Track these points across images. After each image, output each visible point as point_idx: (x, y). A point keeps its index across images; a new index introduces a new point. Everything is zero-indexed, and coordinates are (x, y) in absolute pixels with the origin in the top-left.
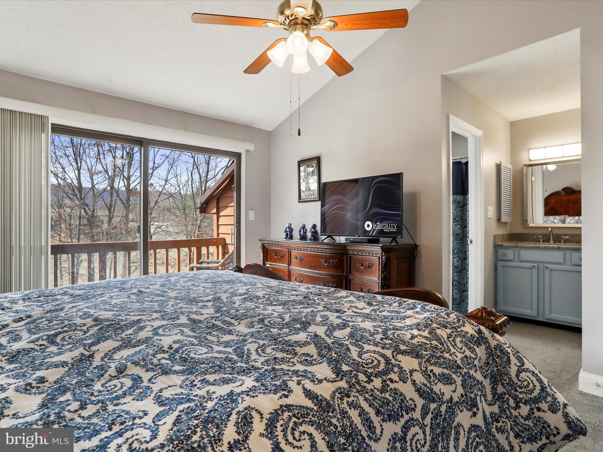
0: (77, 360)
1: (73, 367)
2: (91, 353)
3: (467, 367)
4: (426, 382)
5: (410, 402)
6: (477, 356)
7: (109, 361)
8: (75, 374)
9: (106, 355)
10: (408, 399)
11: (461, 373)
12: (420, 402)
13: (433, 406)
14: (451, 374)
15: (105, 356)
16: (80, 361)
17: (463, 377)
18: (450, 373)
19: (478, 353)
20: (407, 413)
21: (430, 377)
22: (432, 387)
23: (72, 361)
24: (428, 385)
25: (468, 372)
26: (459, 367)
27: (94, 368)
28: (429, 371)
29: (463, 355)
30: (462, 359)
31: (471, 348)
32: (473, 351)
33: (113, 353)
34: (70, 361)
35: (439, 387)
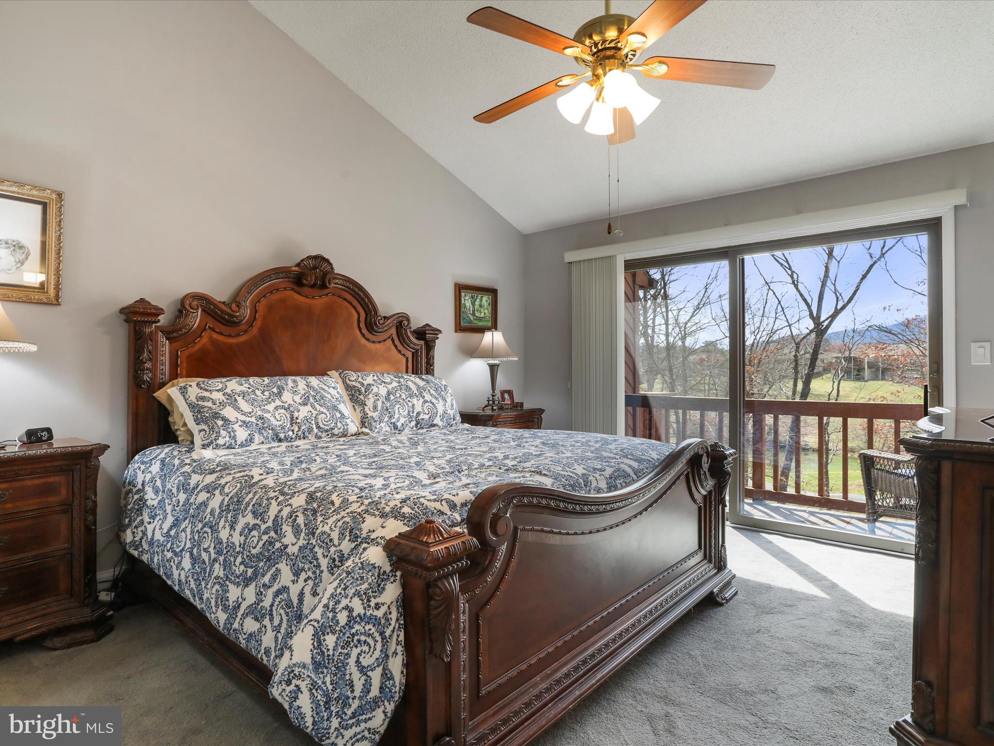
3: (319, 541)
4: (284, 517)
5: (267, 517)
6: (339, 546)
10: (268, 514)
11: (309, 540)
12: (270, 523)
13: (272, 534)
14: (303, 532)
17: (308, 544)
18: (304, 530)
19: (342, 544)
20: (260, 521)
21: (290, 518)
22: (284, 524)
24: (284, 520)
25: (315, 545)
26: (313, 534)
28: (295, 514)
29: (329, 532)
30: (323, 533)
31: (343, 535)
32: (342, 536)
35: (287, 529)
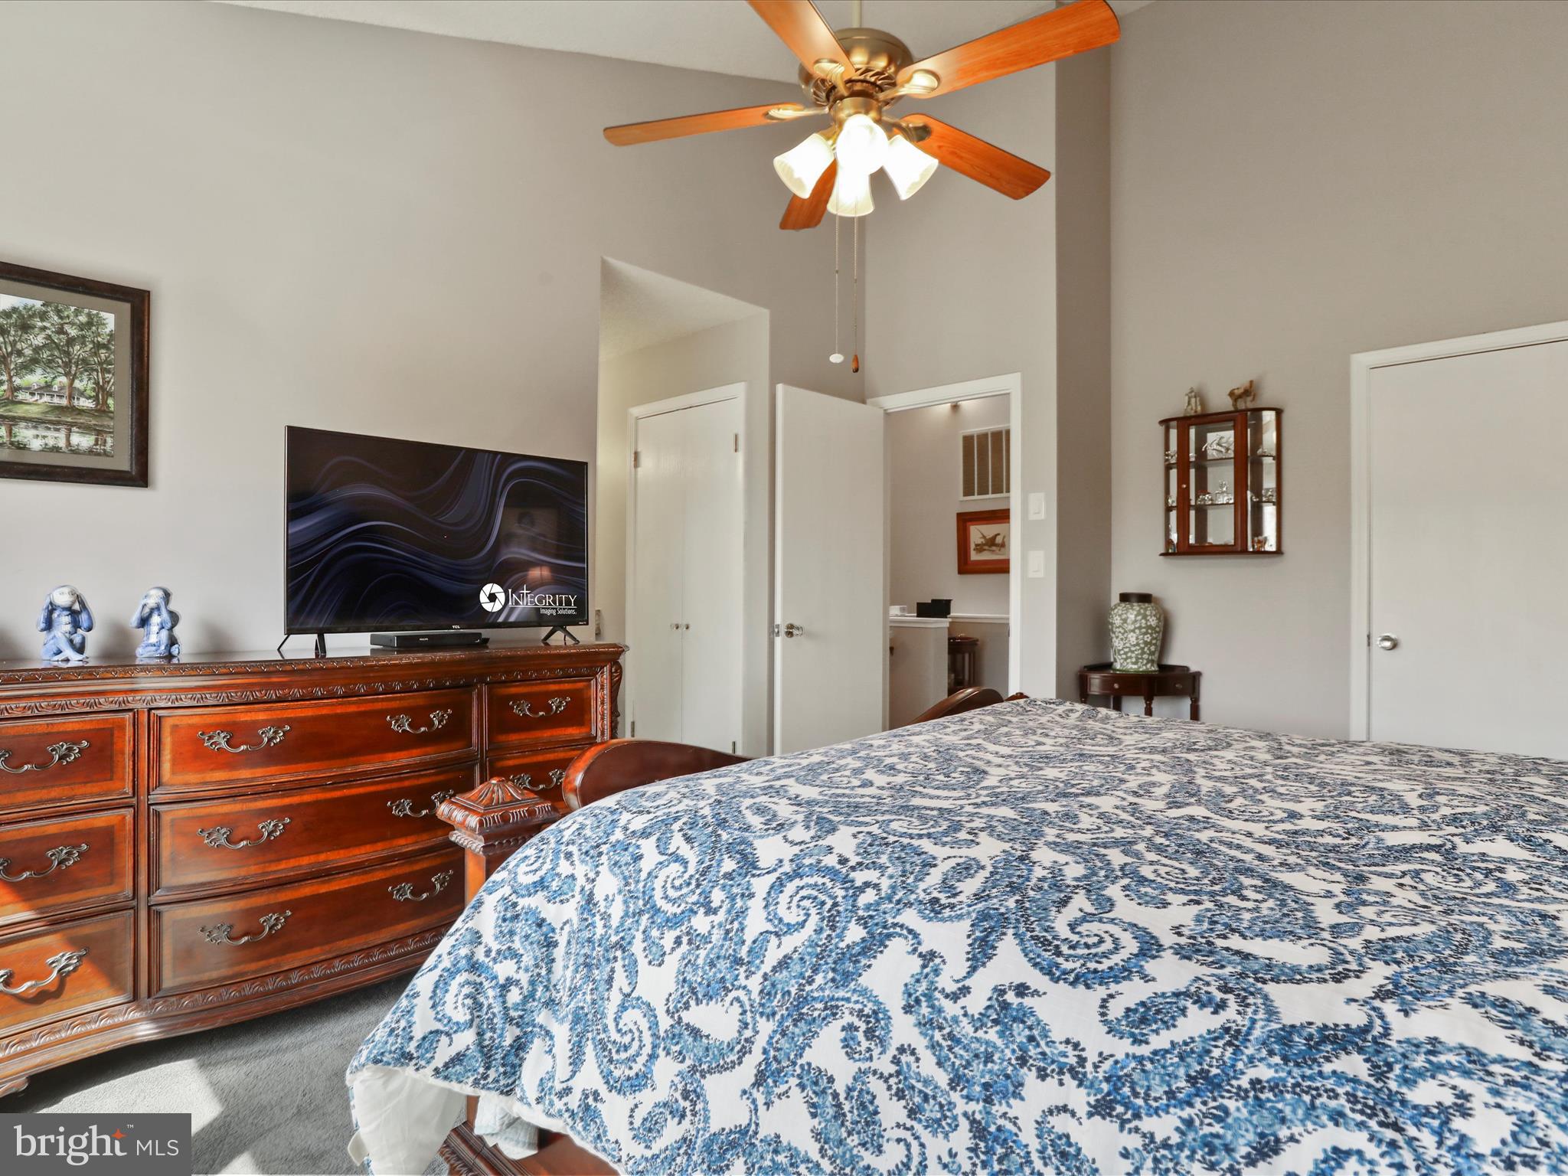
0: (1433, 998)
1: (1454, 987)
2: (1377, 1003)
7: (1349, 958)
8: (1457, 972)
9: (1338, 978)
15: (1347, 977)
16: (1423, 993)
23: (1448, 1000)
27: (1398, 963)
33: (1320, 970)
34: (1454, 1003)
